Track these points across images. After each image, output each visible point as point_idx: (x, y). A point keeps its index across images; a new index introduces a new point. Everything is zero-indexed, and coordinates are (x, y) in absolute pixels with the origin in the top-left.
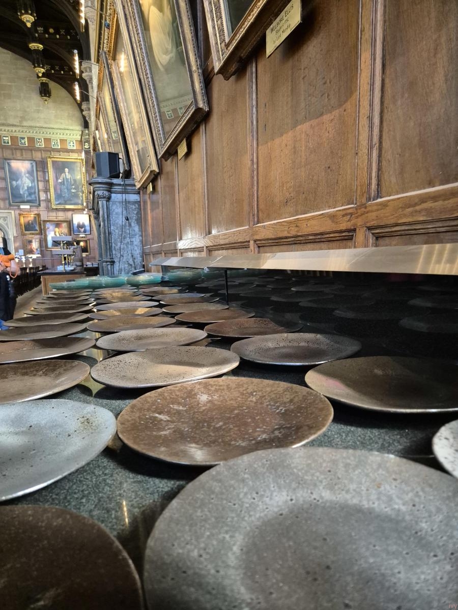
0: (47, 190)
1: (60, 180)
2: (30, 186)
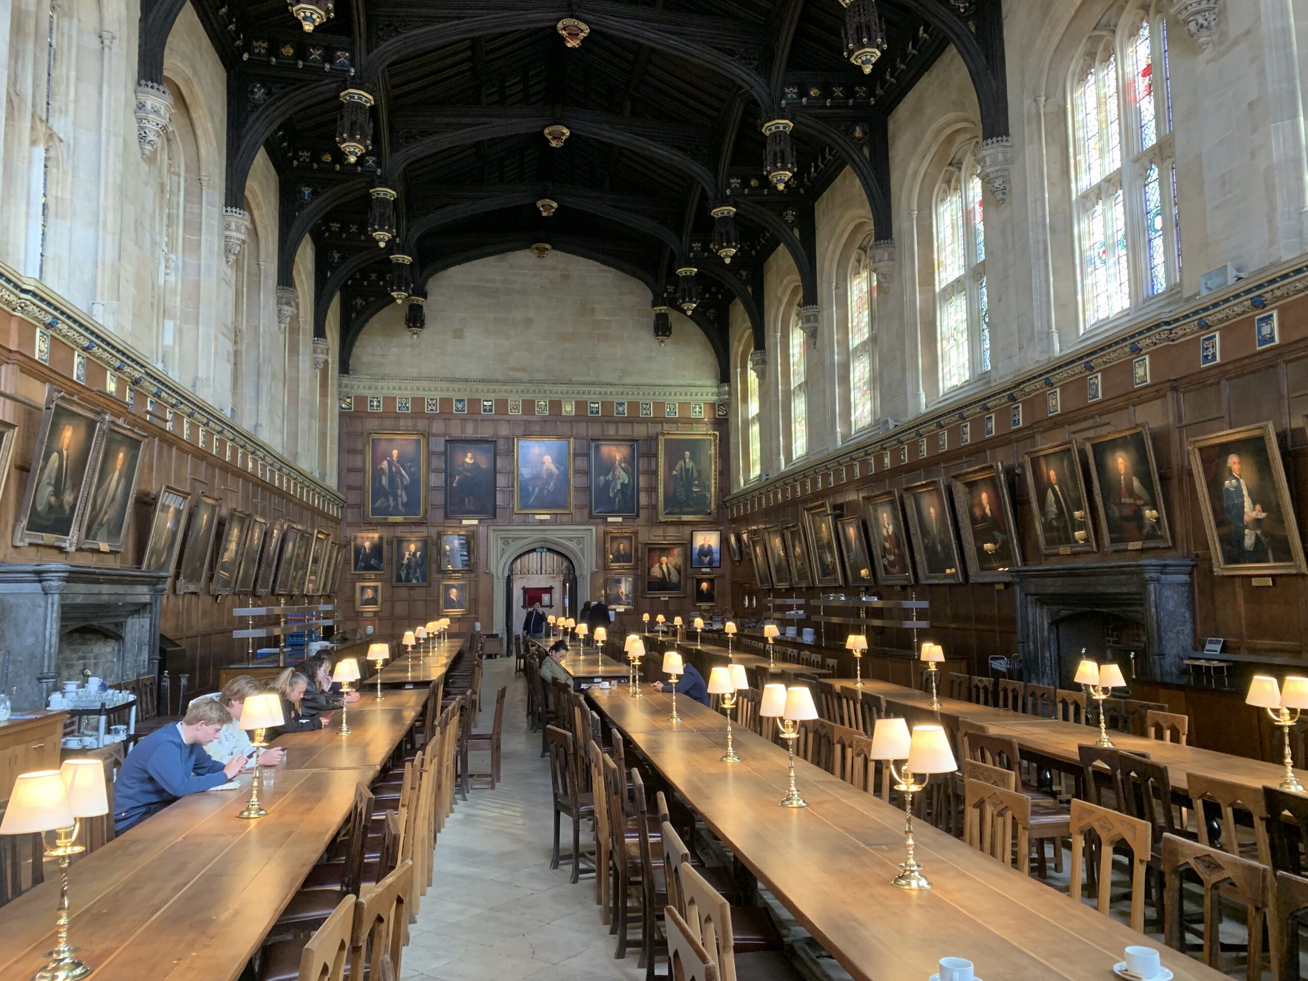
0: (652, 490)
1: (674, 472)
2: (626, 482)
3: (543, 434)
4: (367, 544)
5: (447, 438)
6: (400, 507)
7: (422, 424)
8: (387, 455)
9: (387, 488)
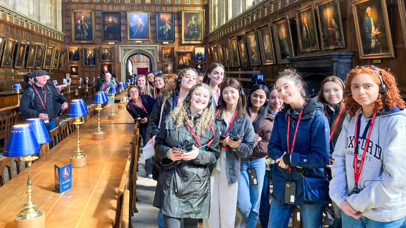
0: (180, 32)
1: (188, 25)
2: (170, 29)
3: (138, 10)
4: (74, 51)
5: (102, 12)
6: (85, 37)
7: (92, 6)
8: (80, 18)
9: (80, 30)
